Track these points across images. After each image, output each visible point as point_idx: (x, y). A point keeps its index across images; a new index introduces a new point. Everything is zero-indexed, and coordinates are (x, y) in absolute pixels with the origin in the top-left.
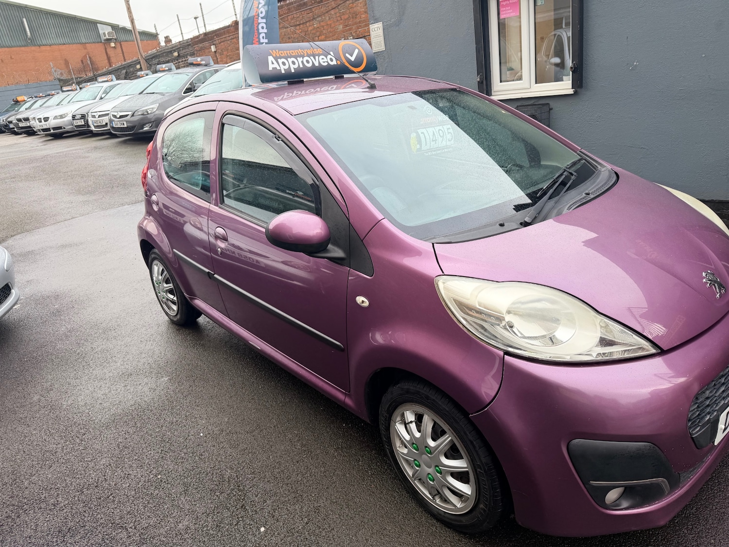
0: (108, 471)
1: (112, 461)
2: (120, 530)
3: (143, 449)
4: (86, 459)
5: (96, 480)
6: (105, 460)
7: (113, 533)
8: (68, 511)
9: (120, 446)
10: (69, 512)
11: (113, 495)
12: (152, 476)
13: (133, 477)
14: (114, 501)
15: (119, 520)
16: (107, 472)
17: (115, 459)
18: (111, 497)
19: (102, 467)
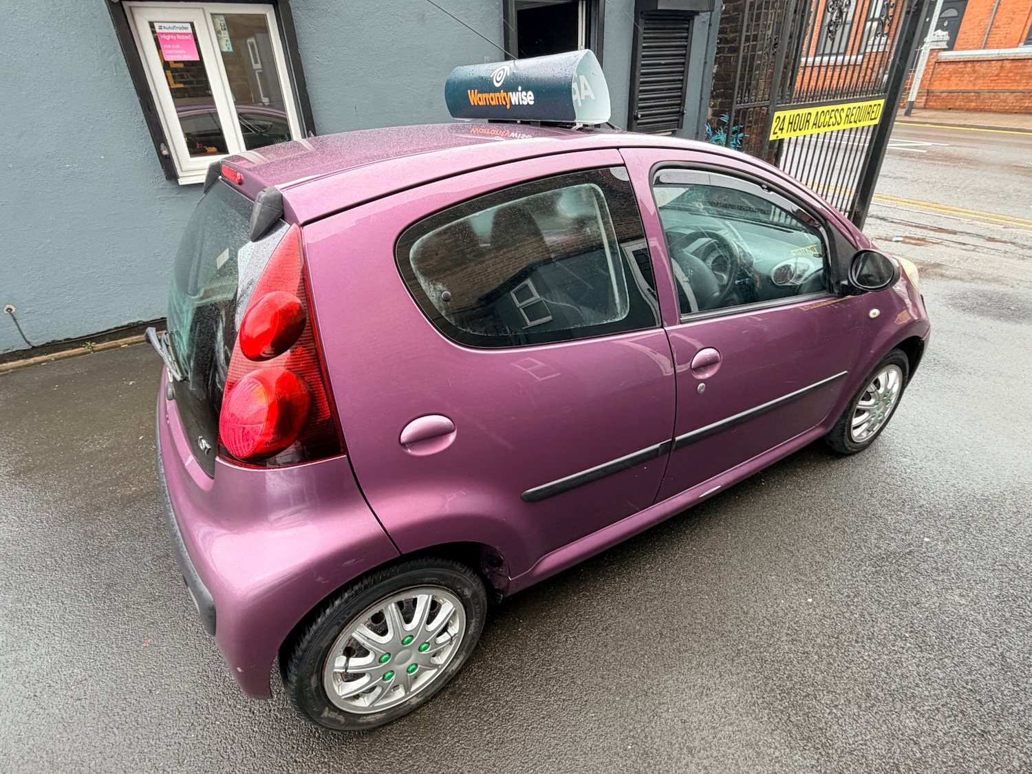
0: (926, 708)
1: (904, 709)
2: (1008, 659)
3: (863, 668)
4: (918, 755)
5: (950, 719)
6: (907, 721)
7: (1017, 666)
8: (1026, 740)
9: (868, 705)
10: (1026, 737)
11: (965, 685)
12: (909, 645)
13: (921, 668)
14: (973, 681)
15: (996, 665)
16: (929, 708)
17: (898, 705)
18: (969, 687)
19: (923, 720)
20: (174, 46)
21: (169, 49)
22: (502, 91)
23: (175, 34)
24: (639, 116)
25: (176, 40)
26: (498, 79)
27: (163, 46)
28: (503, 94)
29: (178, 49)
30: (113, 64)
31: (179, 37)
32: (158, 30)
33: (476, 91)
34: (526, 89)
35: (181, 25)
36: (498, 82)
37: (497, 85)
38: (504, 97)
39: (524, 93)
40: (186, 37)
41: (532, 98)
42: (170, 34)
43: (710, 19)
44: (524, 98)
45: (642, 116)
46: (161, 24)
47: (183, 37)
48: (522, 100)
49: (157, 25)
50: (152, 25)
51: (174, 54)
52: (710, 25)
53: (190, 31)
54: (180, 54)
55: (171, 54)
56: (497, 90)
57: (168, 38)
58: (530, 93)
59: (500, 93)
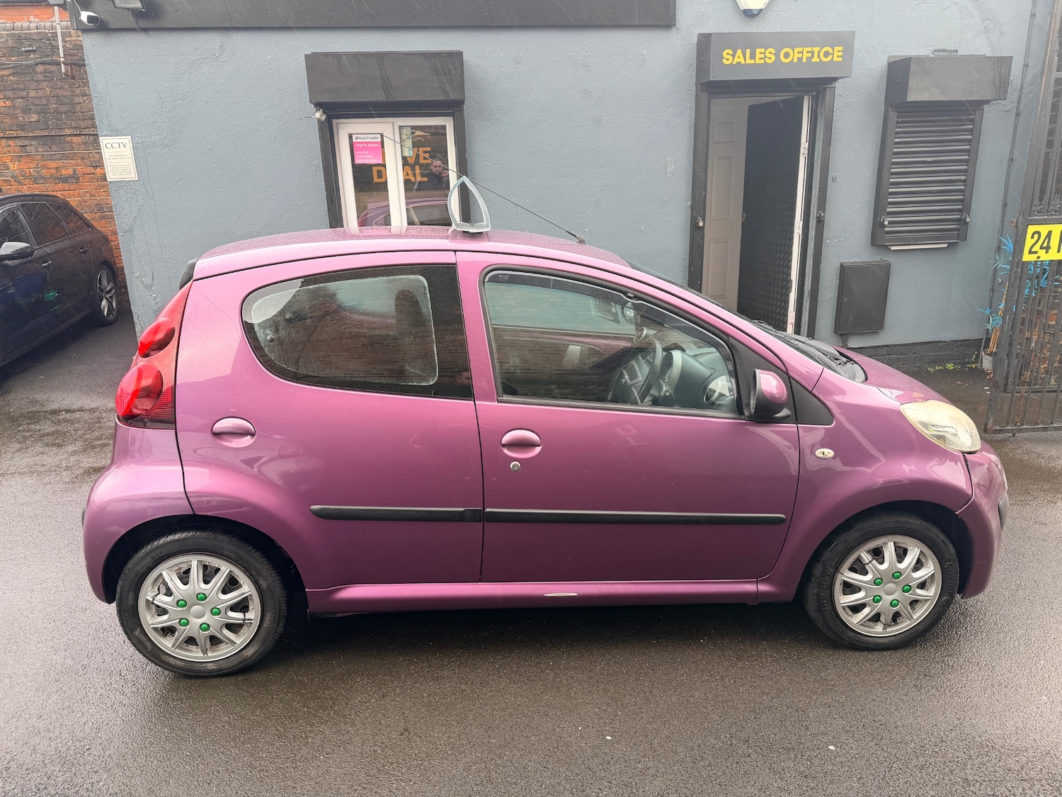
20: (364, 152)
21: (360, 154)
23: (367, 143)
24: (886, 223)
25: (367, 147)
27: (356, 153)
29: (367, 155)
30: (315, 167)
31: (369, 145)
32: (354, 140)
35: (373, 136)
40: (375, 145)
42: (363, 143)
43: (1018, 108)
45: (890, 223)
46: (357, 136)
47: (373, 145)
49: (354, 137)
50: (350, 137)
51: (364, 159)
52: (1018, 114)
53: (379, 140)
54: (367, 158)
55: (361, 159)
57: (361, 146)
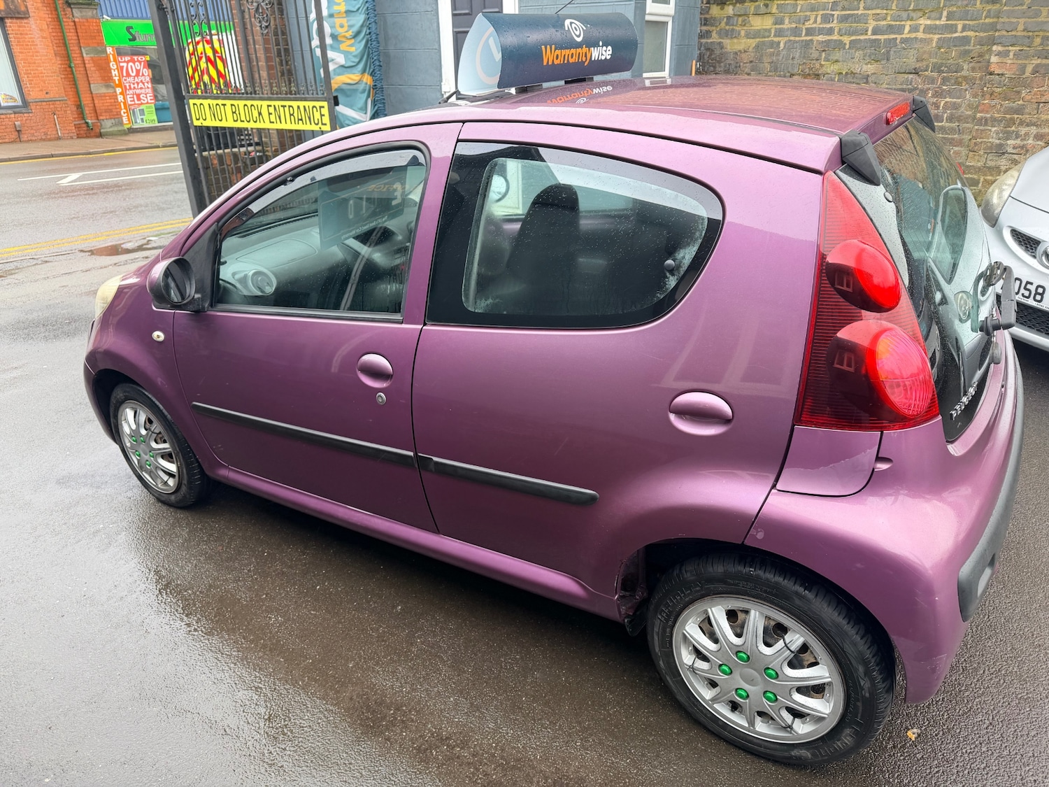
22: (584, 46)
26: (578, 33)
28: (585, 49)
33: (553, 46)
34: (606, 44)
36: (579, 36)
37: (579, 40)
38: (586, 53)
39: (604, 48)
41: (610, 53)
44: (604, 53)
48: (602, 54)
56: (579, 45)
58: (610, 48)
59: (582, 48)
